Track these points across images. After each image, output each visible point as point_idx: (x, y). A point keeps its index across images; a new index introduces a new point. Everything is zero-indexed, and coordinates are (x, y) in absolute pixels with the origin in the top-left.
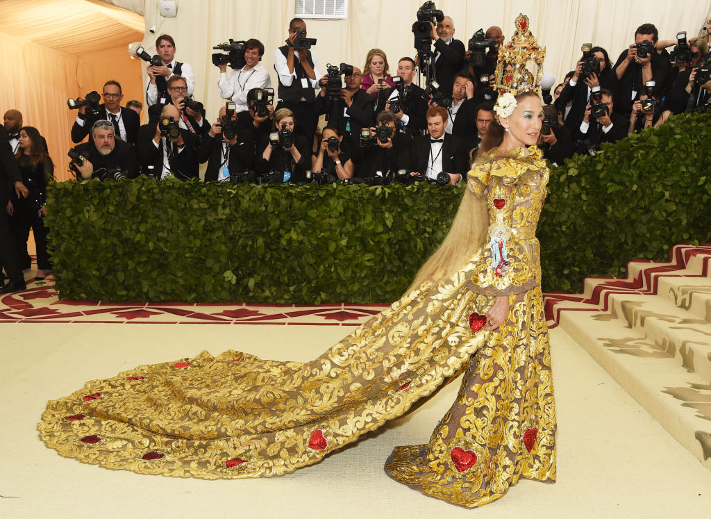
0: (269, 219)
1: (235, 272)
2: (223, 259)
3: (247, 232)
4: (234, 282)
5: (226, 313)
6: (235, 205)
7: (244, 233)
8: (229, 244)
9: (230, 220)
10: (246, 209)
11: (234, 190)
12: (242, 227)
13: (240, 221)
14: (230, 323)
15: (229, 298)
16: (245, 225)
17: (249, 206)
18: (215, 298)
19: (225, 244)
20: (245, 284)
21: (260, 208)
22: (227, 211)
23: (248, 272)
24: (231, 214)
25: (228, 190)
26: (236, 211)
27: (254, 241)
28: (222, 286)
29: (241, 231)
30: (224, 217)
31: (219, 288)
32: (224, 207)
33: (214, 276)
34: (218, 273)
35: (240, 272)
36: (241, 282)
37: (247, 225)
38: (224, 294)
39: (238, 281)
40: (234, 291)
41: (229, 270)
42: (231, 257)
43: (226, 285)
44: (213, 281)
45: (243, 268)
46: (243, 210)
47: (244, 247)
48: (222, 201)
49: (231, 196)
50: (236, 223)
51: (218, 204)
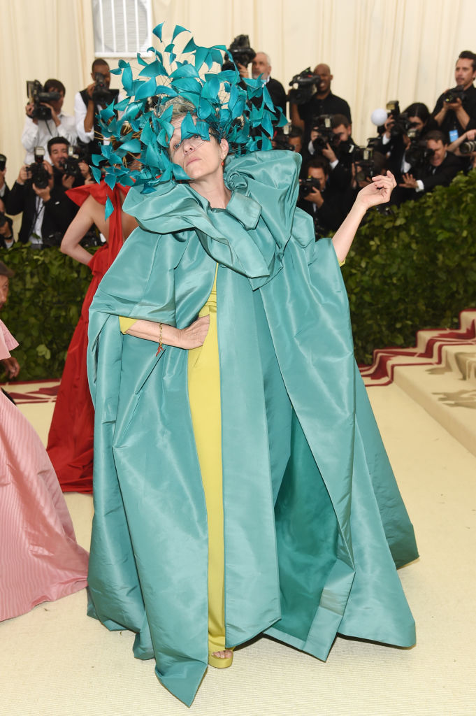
0: (82, 286)
1: (49, 346)
2: (35, 333)
3: (59, 302)
4: (48, 356)
5: (42, 391)
6: (44, 273)
7: (55, 304)
8: (41, 316)
9: (38, 289)
10: (56, 277)
11: (41, 256)
12: (53, 296)
13: (50, 289)
14: (47, 402)
15: (44, 375)
16: (56, 294)
17: (60, 273)
18: (29, 376)
19: (36, 316)
20: (60, 358)
21: (72, 275)
22: (36, 280)
23: (63, 345)
24: (40, 282)
25: (35, 257)
26: (45, 279)
27: (67, 310)
28: (35, 362)
29: (52, 301)
30: (32, 287)
31: (33, 365)
32: (32, 275)
33: (25, 352)
34: (30, 348)
35: (54, 346)
36: (57, 356)
37: (59, 294)
38: (39, 371)
39: (53, 356)
40: (49, 367)
41: (42, 343)
42: (43, 330)
43: (40, 361)
44: (25, 357)
45: (58, 341)
46: (52, 278)
47: (57, 318)
48: (28, 269)
49: (39, 263)
50: (45, 292)
51: (24, 273)
